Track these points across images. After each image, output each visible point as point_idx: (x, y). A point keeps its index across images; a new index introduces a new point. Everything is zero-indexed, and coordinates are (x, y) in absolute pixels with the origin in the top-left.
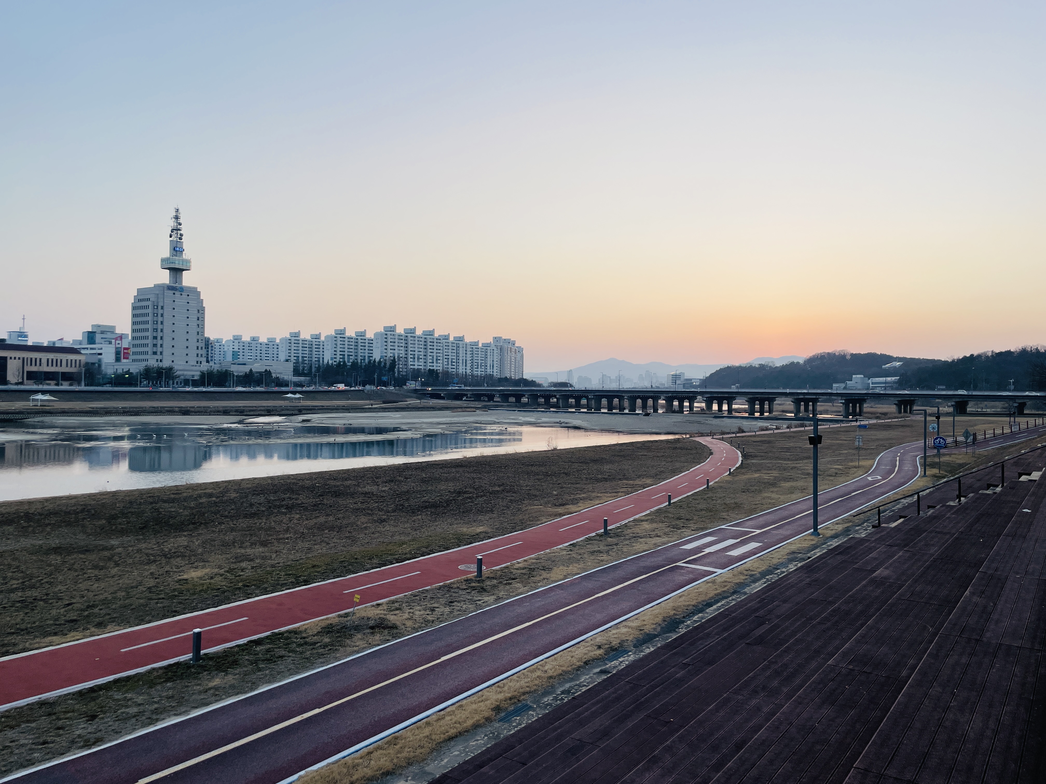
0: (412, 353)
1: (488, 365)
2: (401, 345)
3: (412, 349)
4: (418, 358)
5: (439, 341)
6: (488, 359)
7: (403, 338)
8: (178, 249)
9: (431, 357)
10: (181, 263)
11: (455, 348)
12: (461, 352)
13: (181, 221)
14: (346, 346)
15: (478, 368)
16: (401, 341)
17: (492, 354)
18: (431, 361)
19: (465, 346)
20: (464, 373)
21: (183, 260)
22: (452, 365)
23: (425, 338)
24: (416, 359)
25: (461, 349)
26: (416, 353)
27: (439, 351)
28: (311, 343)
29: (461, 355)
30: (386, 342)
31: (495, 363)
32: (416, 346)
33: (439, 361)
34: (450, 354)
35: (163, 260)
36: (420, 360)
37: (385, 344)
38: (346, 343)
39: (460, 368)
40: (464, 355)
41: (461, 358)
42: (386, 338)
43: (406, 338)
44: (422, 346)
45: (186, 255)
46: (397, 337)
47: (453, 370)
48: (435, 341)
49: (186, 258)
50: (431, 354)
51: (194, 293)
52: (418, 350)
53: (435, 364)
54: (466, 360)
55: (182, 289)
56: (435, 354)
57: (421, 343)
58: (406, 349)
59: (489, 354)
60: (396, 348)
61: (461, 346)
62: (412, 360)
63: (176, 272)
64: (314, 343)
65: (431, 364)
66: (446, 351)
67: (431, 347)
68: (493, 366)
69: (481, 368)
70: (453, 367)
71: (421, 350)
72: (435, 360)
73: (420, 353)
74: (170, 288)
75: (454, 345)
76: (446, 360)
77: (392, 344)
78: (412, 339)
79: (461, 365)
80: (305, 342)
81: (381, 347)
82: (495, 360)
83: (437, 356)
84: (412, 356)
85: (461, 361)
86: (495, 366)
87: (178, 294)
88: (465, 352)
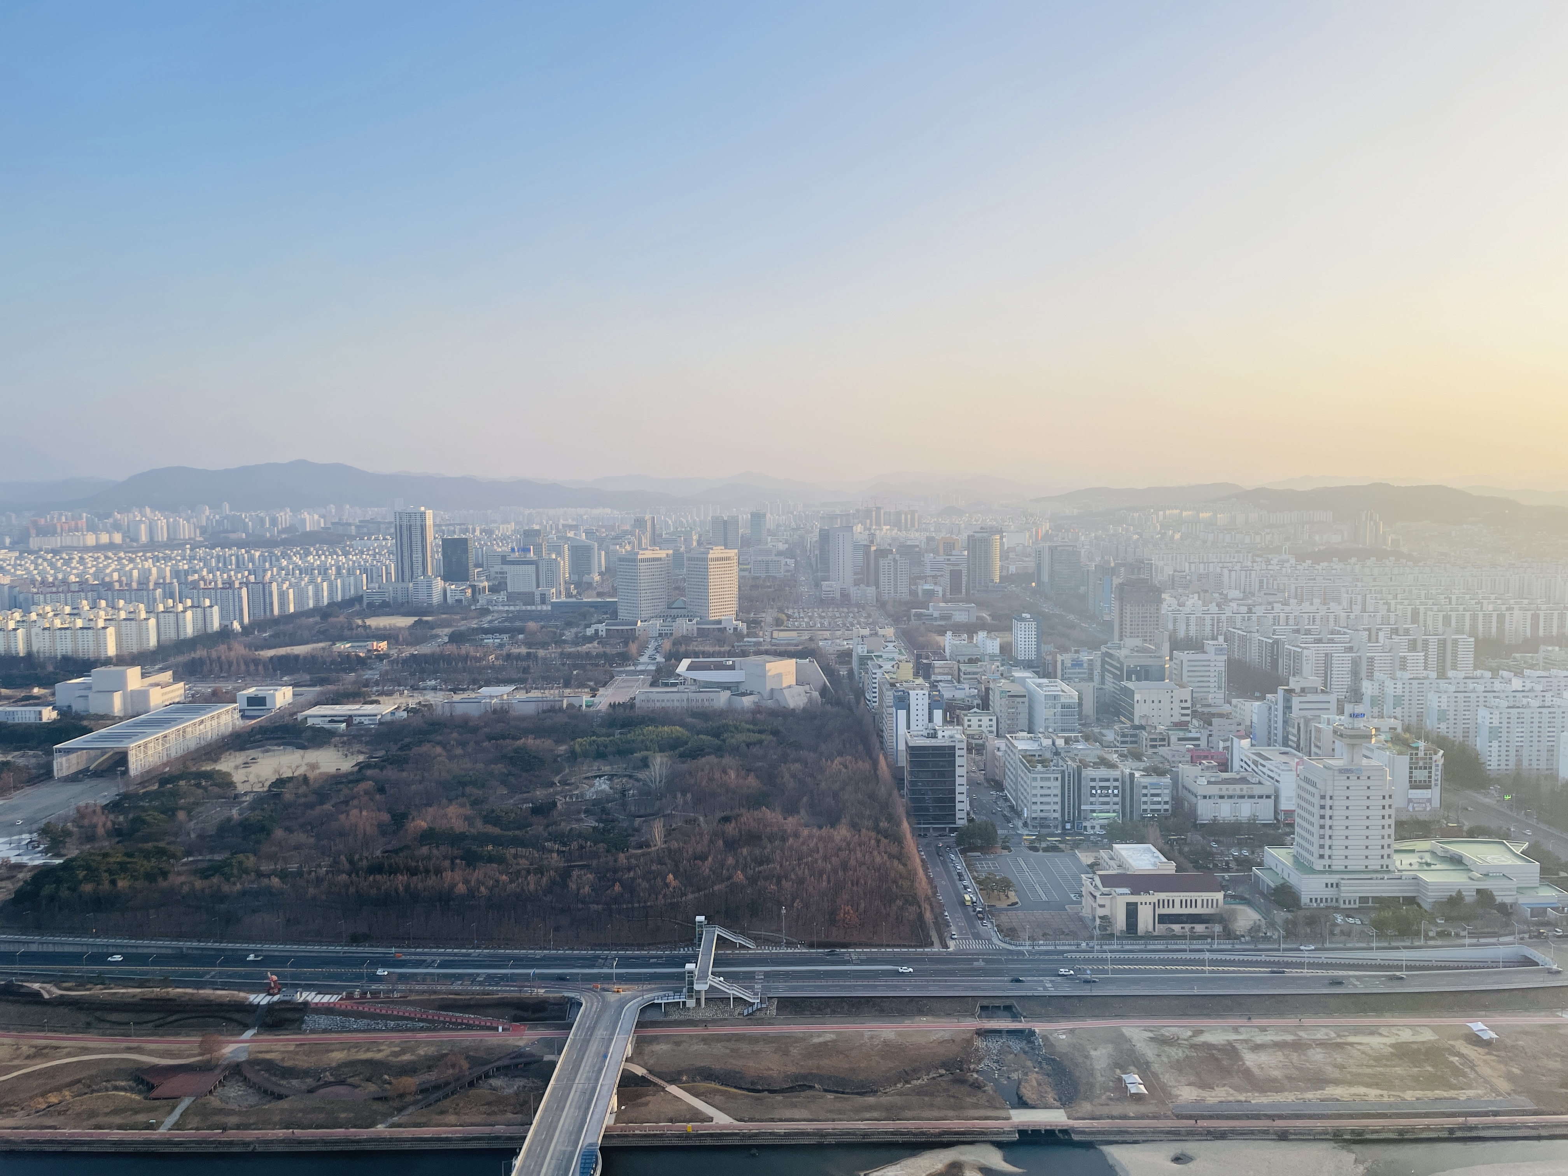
55: (1359, 770)
74: (1342, 771)
87: (1353, 777)
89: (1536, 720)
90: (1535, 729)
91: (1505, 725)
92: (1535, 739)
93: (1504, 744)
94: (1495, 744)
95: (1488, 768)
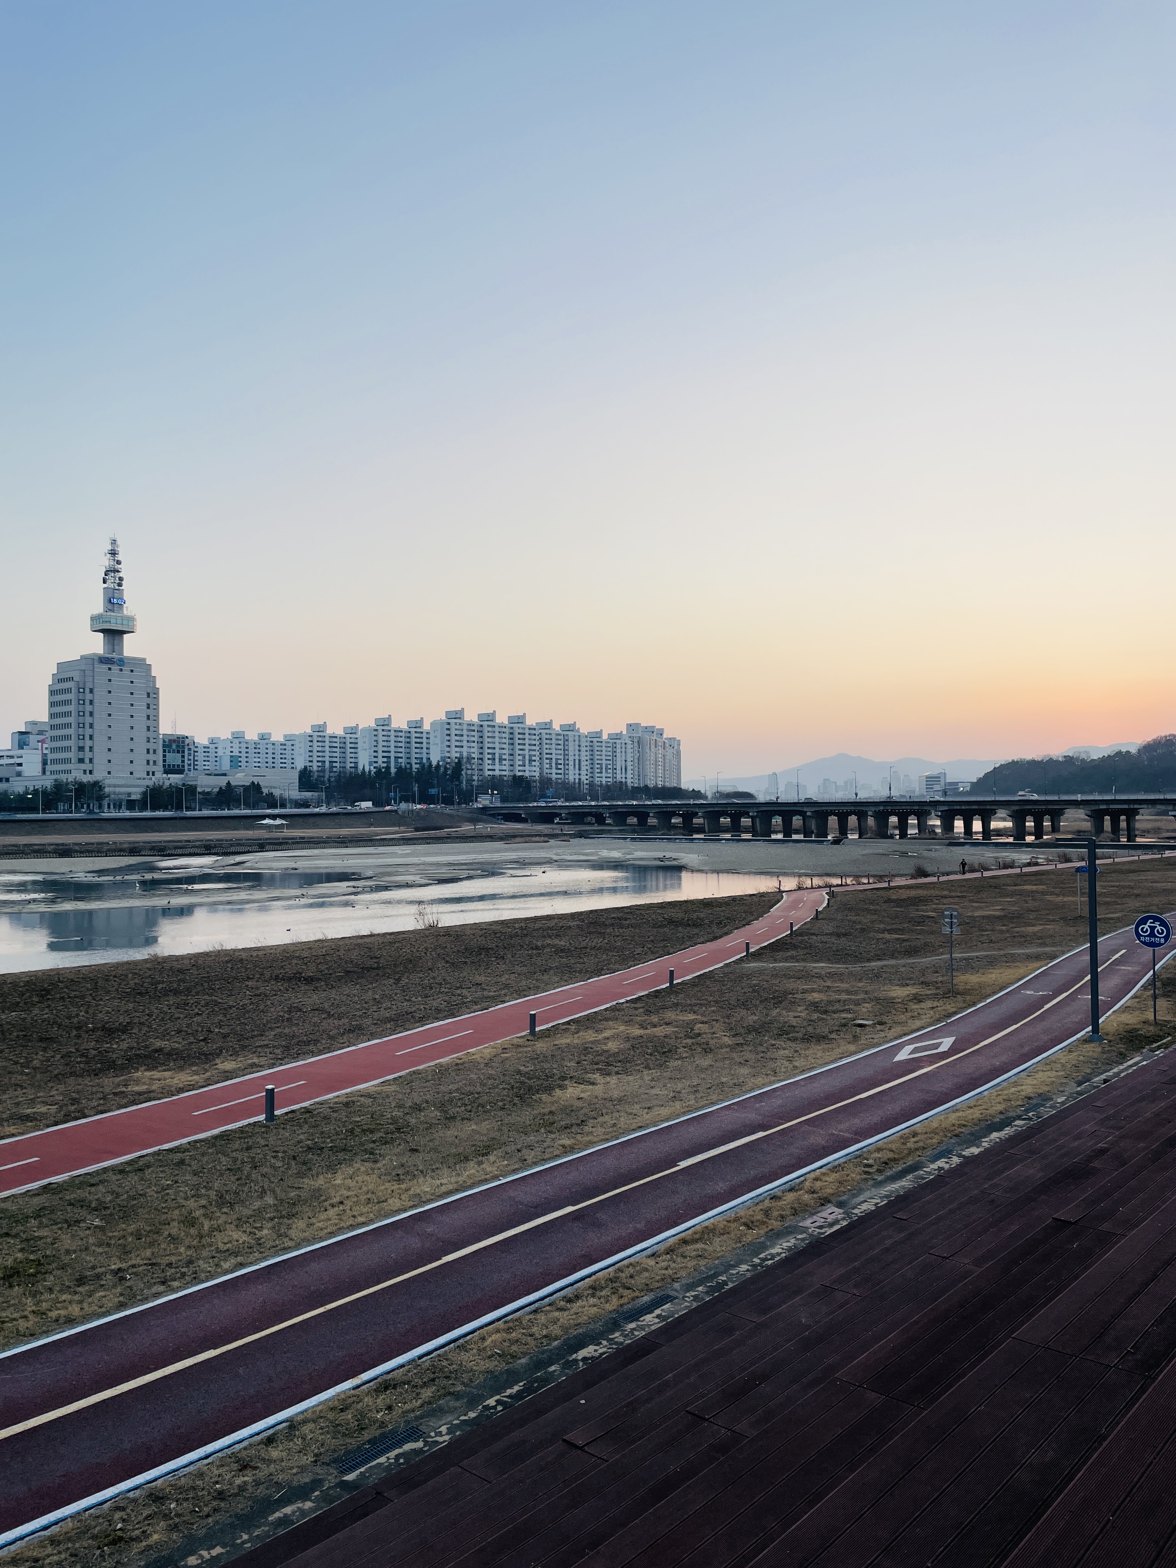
0: (490, 751)
1: (619, 768)
2: (473, 739)
3: (490, 745)
4: (501, 760)
5: (533, 732)
6: (618, 759)
7: (475, 728)
8: (115, 601)
9: (521, 758)
10: (119, 621)
11: (561, 742)
12: (571, 748)
13: (119, 557)
14: (392, 744)
15: (601, 773)
16: (473, 733)
17: (623, 750)
18: (521, 763)
19: (577, 738)
20: (577, 781)
21: (122, 618)
22: (557, 769)
23: (512, 728)
24: (497, 760)
25: (571, 743)
26: (497, 751)
27: (533, 748)
28: (344, 740)
29: (571, 753)
30: (449, 735)
31: (629, 764)
32: (497, 740)
33: (534, 763)
34: (553, 751)
35: (94, 619)
36: (504, 762)
37: (448, 738)
38: (392, 738)
39: (571, 772)
40: (577, 752)
41: (571, 758)
42: (448, 729)
43: (481, 729)
44: (507, 741)
45: (128, 610)
46: (465, 727)
47: (560, 776)
48: (527, 731)
49: (129, 614)
50: (521, 752)
51: (141, 666)
52: (500, 745)
53: (527, 768)
54: (579, 760)
55: (122, 662)
56: (526, 752)
57: (504, 735)
58: (481, 745)
59: (618, 750)
60: (465, 744)
61: (571, 739)
62: (490, 762)
63: (114, 635)
64: (348, 741)
65: (521, 768)
66: (548, 746)
67: (520, 742)
68: (626, 769)
69: (607, 772)
70: (560, 771)
71: (504, 746)
72: (527, 762)
73: (504, 751)
74: (103, 660)
75: (559, 737)
76: (548, 761)
77: (458, 738)
78: (490, 729)
79: (571, 767)
80: (335, 740)
81: (442, 743)
82: (629, 759)
83: (530, 756)
84: (490, 756)
85: (571, 763)
86: (629, 768)
87: (115, 668)
88: (577, 748)
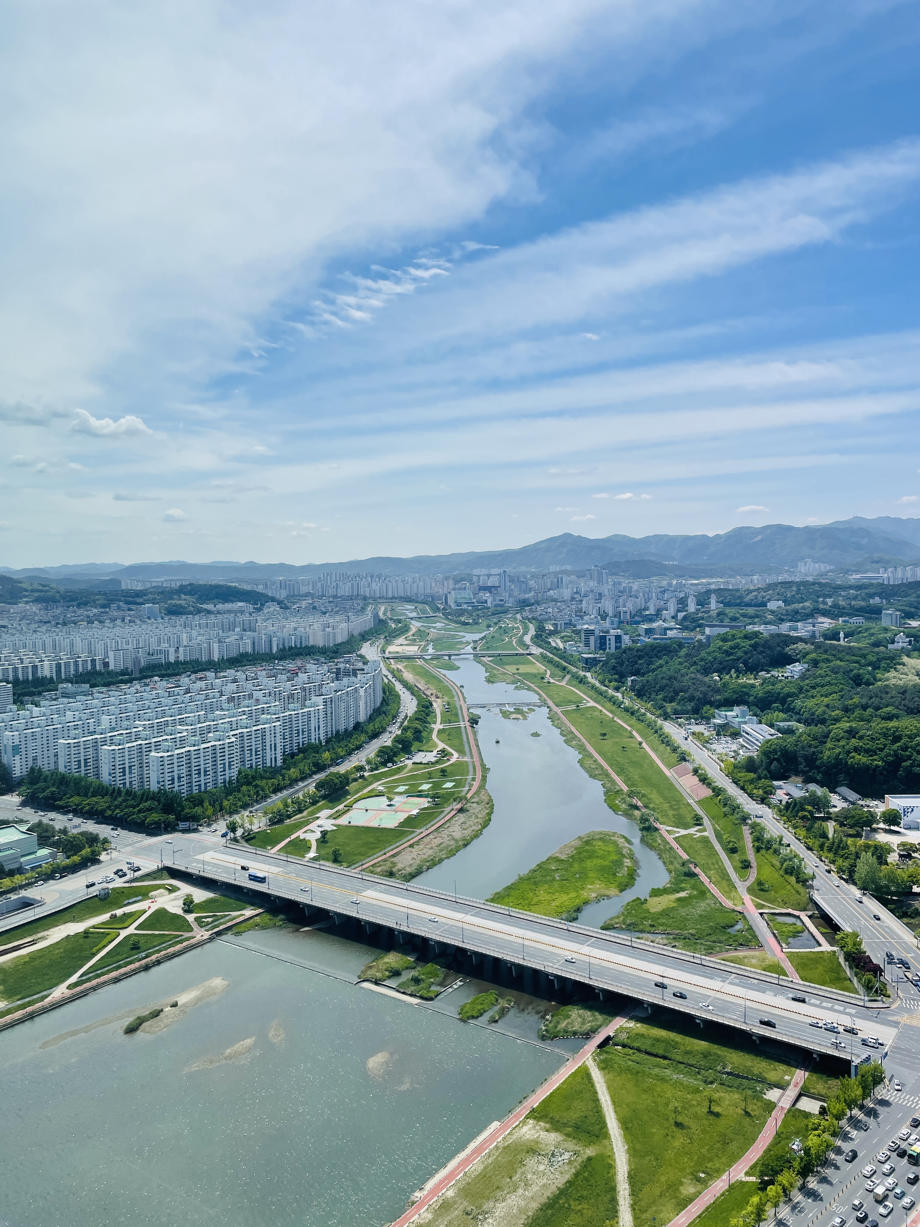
0: (196, 768)
2: (182, 764)
3: (196, 764)
4: (205, 773)
9: (222, 766)
16: (181, 761)
18: (221, 770)
22: (256, 755)
24: (202, 773)
26: (202, 767)
29: (268, 741)
31: (321, 724)
32: (201, 760)
34: (252, 744)
36: (208, 774)
37: (162, 768)
38: (127, 753)
39: (268, 759)
40: (273, 739)
41: (268, 744)
44: (210, 758)
47: (259, 764)
50: (221, 763)
52: (204, 763)
54: (275, 744)
56: (226, 762)
59: (312, 716)
62: (197, 776)
65: (221, 775)
67: (220, 756)
71: (207, 762)
72: (226, 768)
73: (208, 765)
77: (169, 768)
79: (268, 751)
81: (158, 771)
82: (322, 720)
84: (197, 772)
85: (268, 747)
88: (273, 735)
89: (45, 736)
90: (45, 742)
91: (23, 743)
92: (45, 749)
93: (24, 756)
94: (17, 757)
95: (14, 776)
